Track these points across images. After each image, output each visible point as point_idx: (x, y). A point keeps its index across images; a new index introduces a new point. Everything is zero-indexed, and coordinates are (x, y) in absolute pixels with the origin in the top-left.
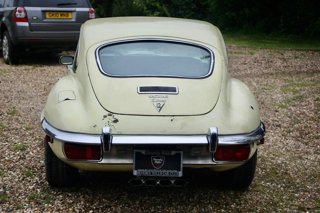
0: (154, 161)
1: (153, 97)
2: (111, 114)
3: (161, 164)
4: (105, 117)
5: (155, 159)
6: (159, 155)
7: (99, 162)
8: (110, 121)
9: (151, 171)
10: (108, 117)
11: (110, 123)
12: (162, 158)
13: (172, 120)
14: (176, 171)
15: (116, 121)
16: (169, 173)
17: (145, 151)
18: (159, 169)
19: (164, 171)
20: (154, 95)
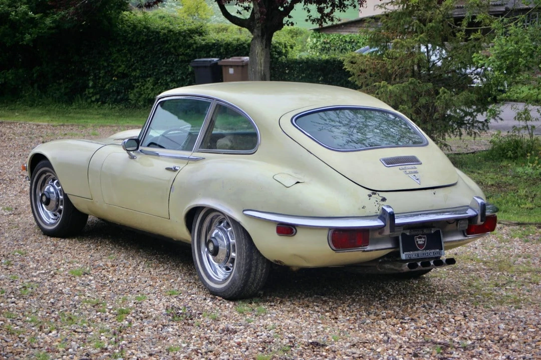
0: (417, 242)
1: (403, 169)
2: (375, 192)
3: (424, 244)
4: (370, 196)
5: (418, 240)
6: (422, 235)
7: (365, 249)
8: (378, 200)
9: (416, 252)
10: (373, 196)
11: (379, 202)
12: (424, 238)
13: (434, 194)
14: (438, 250)
15: (384, 199)
16: (434, 252)
17: (409, 231)
18: (423, 250)
19: (428, 251)
20: (403, 167)
